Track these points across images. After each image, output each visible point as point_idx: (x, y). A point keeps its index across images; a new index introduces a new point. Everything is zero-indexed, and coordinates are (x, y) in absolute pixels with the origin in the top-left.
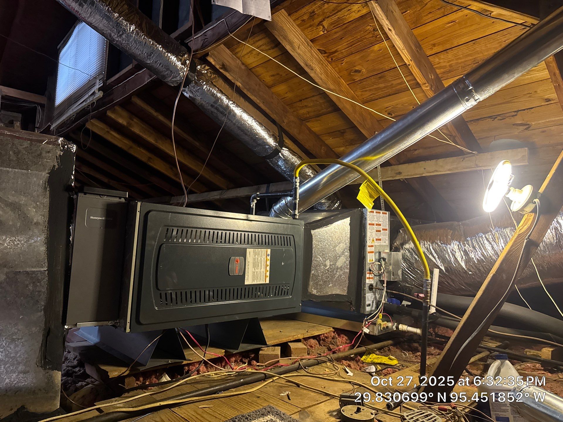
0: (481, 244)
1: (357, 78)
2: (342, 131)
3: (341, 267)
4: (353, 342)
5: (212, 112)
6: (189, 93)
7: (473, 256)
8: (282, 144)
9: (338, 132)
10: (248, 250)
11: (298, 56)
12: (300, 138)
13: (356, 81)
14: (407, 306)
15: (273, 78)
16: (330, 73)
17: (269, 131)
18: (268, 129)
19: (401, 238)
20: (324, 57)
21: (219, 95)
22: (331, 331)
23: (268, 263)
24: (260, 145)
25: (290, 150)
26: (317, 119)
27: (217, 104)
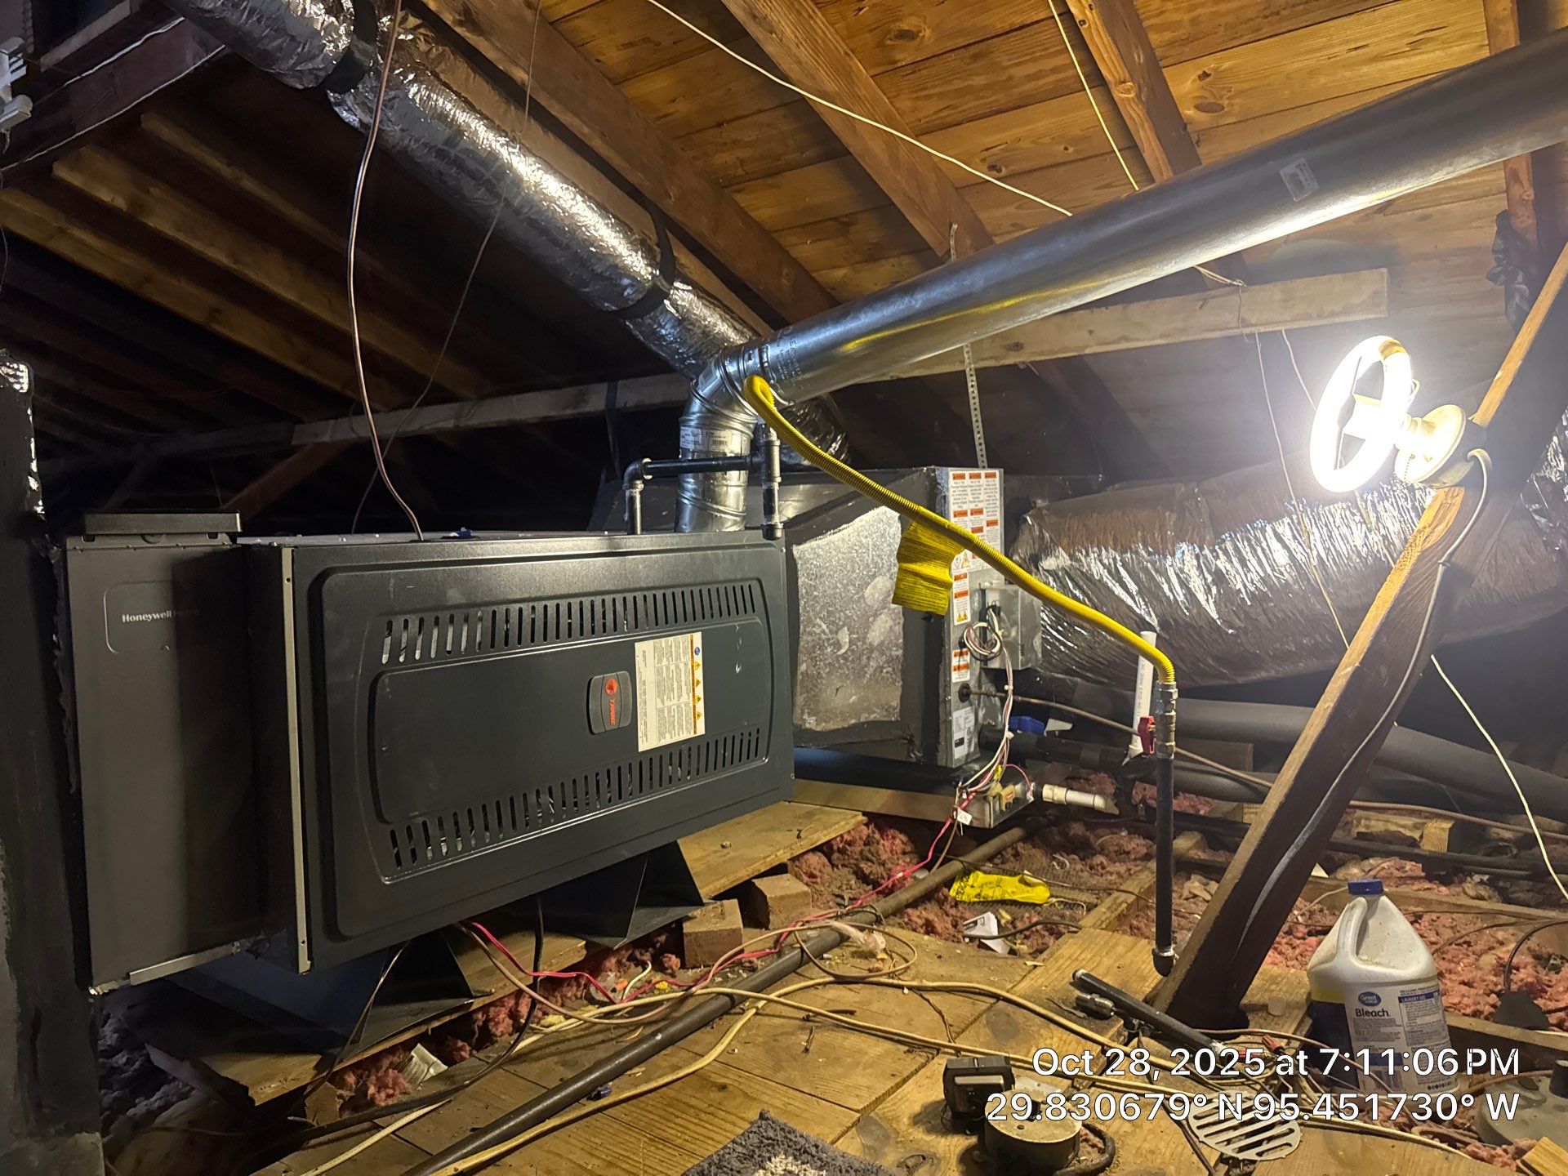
0: (1263, 550)
1: (905, 55)
2: (846, 219)
3: (881, 644)
4: (930, 854)
5: (440, 173)
6: (359, 112)
7: (1239, 586)
8: (670, 271)
9: (830, 223)
10: (639, 647)
12: (719, 243)
13: (900, 64)
14: (1062, 732)
15: (629, 52)
16: (824, 41)
17: (631, 230)
18: (626, 224)
19: (1031, 542)
21: (462, 117)
22: (859, 824)
23: (699, 675)
24: (600, 277)
25: (700, 291)
26: (769, 181)
27: (458, 148)
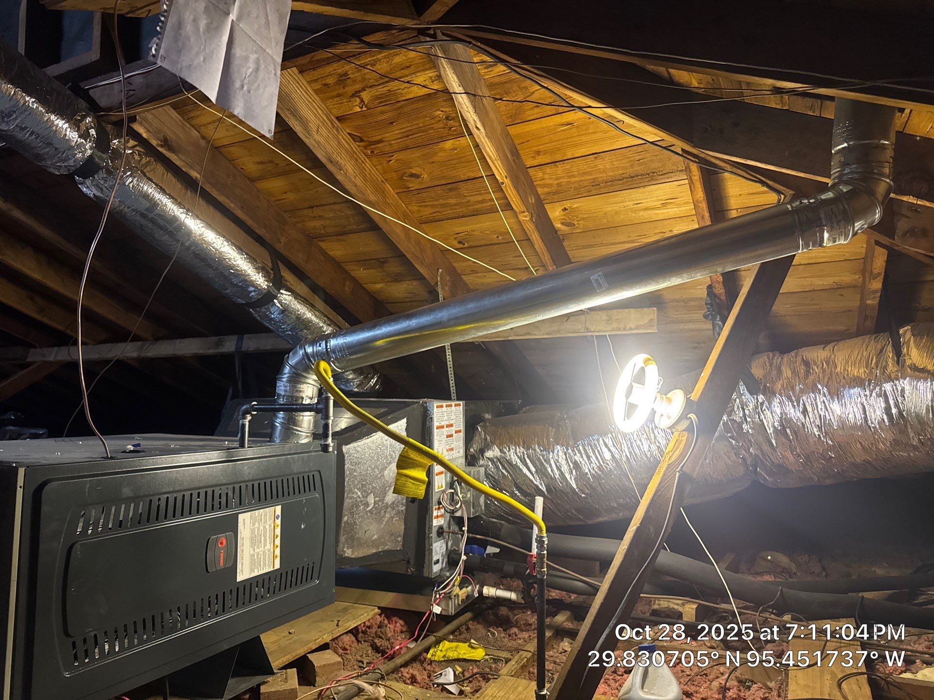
0: (598, 451)
1: (414, 185)
2: (382, 260)
3: (393, 503)
4: (416, 633)
5: (141, 225)
6: (94, 189)
7: (587, 471)
8: (278, 283)
9: (374, 261)
10: (241, 517)
11: (317, 145)
12: (309, 267)
13: (411, 189)
14: (495, 554)
15: (261, 167)
16: (370, 175)
17: (256, 261)
18: (253, 258)
19: (480, 441)
20: (358, 146)
21: (158, 196)
22: (375, 615)
23: (278, 531)
24: (235, 285)
25: (296, 295)
27: (153, 213)
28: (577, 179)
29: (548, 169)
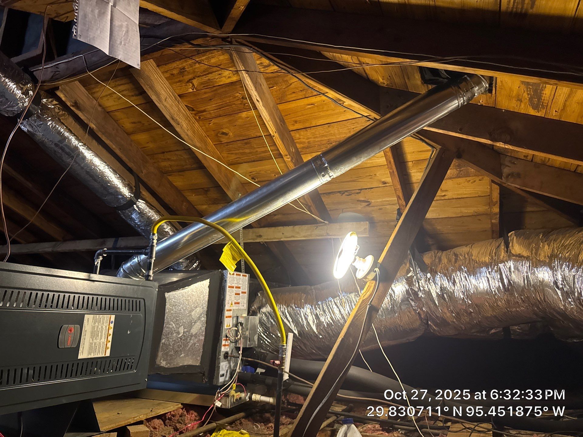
0: (331, 308)
1: (224, 140)
2: (206, 189)
3: (196, 334)
4: (203, 418)
5: (55, 151)
6: (28, 127)
7: (323, 320)
8: (138, 195)
9: (201, 190)
10: (86, 317)
11: (164, 108)
12: (160, 191)
13: (223, 142)
14: (262, 373)
15: (133, 125)
16: (198, 131)
17: (125, 180)
18: (123, 178)
19: (259, 302)
20: (191, 114)
21: (67, 134)
22: (179, 408)
23: (111, 332)
24: (111, 194)
25: (148, 203)
26: (180, 173)
27: (63, 144)
28: (319, 139)
29: (302, 133)
